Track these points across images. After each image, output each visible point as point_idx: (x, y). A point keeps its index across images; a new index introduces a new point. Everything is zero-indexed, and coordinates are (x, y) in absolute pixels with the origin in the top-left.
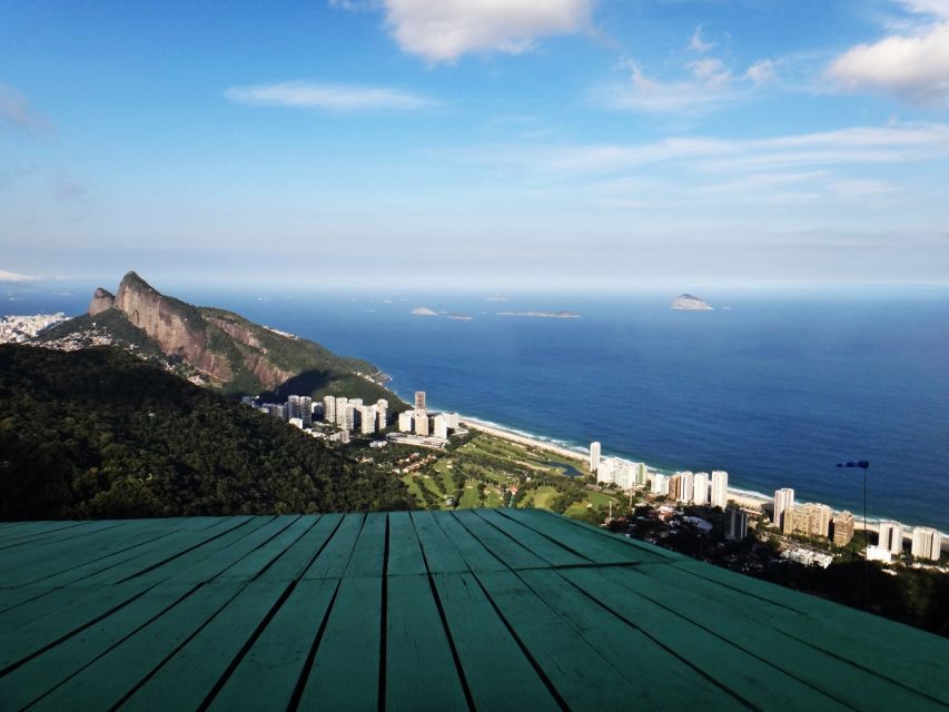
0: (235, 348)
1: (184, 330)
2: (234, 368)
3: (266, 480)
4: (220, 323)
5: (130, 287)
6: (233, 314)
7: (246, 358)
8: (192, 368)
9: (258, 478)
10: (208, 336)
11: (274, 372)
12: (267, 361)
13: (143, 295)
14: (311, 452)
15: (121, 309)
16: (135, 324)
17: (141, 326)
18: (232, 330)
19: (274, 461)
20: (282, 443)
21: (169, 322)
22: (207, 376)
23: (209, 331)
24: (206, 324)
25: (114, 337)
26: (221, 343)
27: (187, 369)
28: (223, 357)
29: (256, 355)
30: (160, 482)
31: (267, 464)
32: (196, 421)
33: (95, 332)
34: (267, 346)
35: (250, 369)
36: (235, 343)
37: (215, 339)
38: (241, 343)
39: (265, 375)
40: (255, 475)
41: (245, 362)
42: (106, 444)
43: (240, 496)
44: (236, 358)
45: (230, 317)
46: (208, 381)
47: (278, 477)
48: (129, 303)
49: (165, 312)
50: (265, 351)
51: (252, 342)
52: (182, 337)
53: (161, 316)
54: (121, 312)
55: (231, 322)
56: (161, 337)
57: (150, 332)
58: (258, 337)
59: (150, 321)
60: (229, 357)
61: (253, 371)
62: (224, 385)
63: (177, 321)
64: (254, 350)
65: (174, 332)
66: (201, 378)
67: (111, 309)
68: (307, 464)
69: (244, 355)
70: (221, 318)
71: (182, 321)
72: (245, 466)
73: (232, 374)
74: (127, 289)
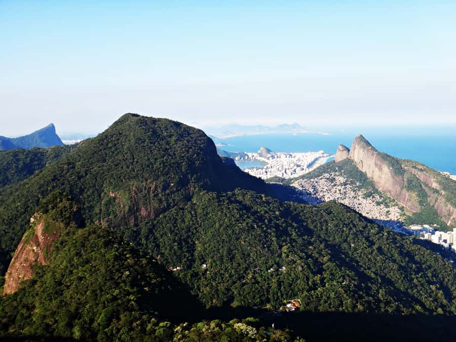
0: (422, 189)
1: (390, 175)
2: (421, 203)
3: (412, 290)
4: (414, 171)
5: (358, 144)
6: (423, 165)
7: (430, 197)
8: (394, 200)
9: (408, 288)
10: (405, 180)
11: (448, 208)
12: (443, 200)
13: (366, 151)
14: (449, 275)
15: (352, 159)
16: (361, 169)
17: (364, 171)
18: (422, 176)
19: (420, 279)
20: (430, 267)
21: (381, 169)
22: (403, 207)
23: (406, 176)
24: (405, 171)
25: (348, 177)
26: (414, 185)
27: (390, 201)
28: (414, 195)
29: (436, 195)
30: (349, 286)
31: (415, 281)
32: (376, 251)
33: (337, 173)
34: (444, 189)
35: (431, 204)
36: (423, 185)
37: (410, 182)
38: (427, 185)
39: (442, 209)
40: (406, 287)
41: (429, 199)
42: (326, 262)
43: (391, 299)
44: (423, 195)
45: (420, 167)
46: (403, 211)
47: (421, 290)
48: (358, 155)
49: (379, 163)
50: (443, 193)
51: (435, 185)
52: (388, 180)
53: (376, 165)
54: (353, 161)
55: (421, 170)
56: (376, 179)
57: (369, 175)
58: (440, 183)
59: (369, 168)
60: (418, 196)
61: (433, 206)
62: (414, 214)
63: (386, 169)
64: (436, 191)
65: (383, 176)
66: (398, 208)
67: (347, 158)
68: (445, 283)
69: (429, 194)
70: (415, 167)
71: (389, 169)
72: (400, 281)
73: (419, 207)
74: (357, 146)
